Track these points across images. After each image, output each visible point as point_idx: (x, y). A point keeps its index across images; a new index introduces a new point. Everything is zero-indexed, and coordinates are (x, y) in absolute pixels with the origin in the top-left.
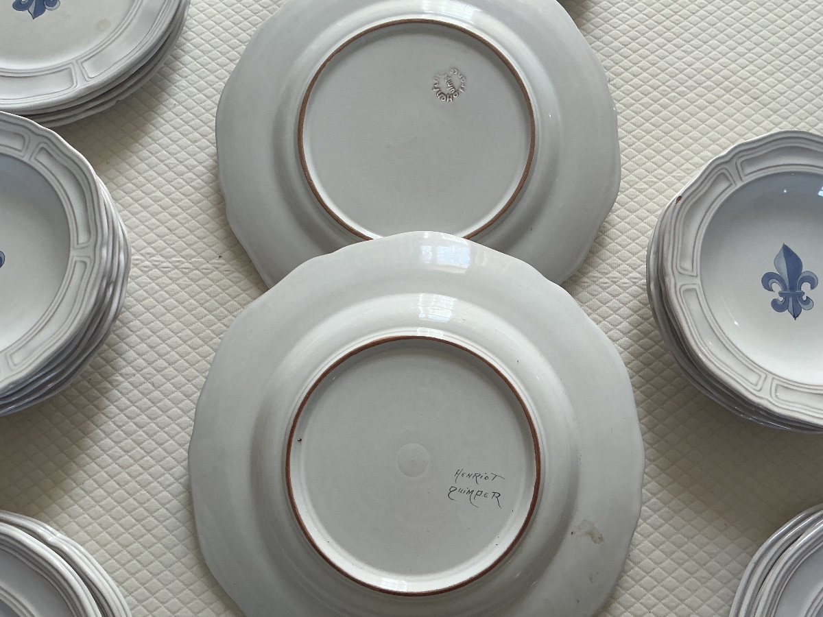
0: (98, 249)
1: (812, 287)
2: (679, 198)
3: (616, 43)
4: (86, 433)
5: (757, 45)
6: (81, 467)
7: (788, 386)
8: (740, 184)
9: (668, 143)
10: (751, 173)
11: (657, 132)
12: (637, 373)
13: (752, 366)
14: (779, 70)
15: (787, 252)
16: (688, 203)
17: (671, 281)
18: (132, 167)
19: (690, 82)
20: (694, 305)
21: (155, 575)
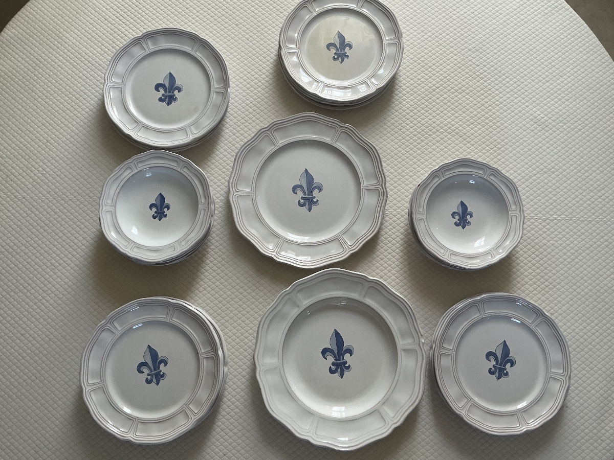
0: (209, 205)
1: (471, 217)
2: (419, 185)
3: (404, 113)
4: (198, 271)
5: (464, 113)
6: (197, 283)
7: (455, 254)
8: (443, 179)
9: (423, 157)
10: (448, 175)
11: (419, 152)
12: (406, 249)
13: (442, 247)
14: (472, 124)
15: (462, 204)
16: (422, 187)
17: (414, 216)
18: (209, 167)
19: (434, 130)
20: (422, 225)
21: (227, 321)
